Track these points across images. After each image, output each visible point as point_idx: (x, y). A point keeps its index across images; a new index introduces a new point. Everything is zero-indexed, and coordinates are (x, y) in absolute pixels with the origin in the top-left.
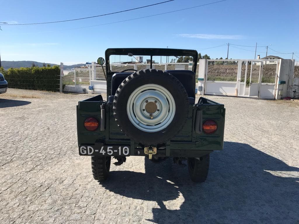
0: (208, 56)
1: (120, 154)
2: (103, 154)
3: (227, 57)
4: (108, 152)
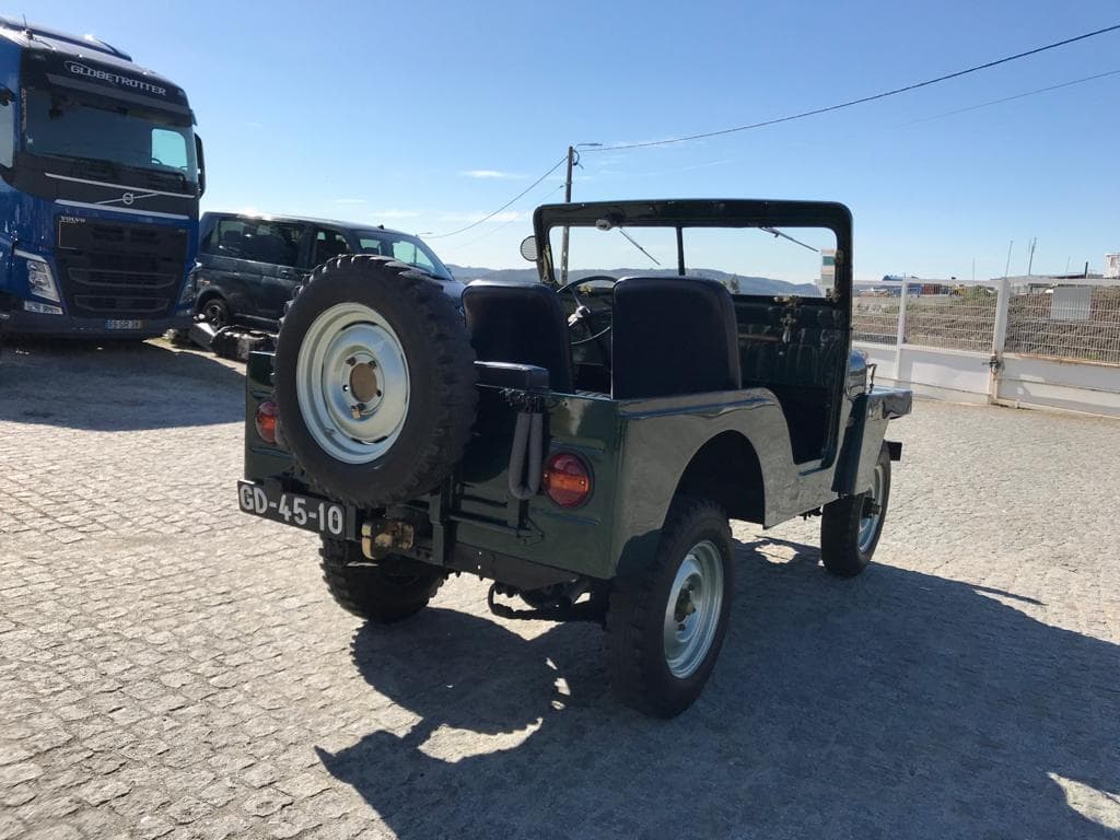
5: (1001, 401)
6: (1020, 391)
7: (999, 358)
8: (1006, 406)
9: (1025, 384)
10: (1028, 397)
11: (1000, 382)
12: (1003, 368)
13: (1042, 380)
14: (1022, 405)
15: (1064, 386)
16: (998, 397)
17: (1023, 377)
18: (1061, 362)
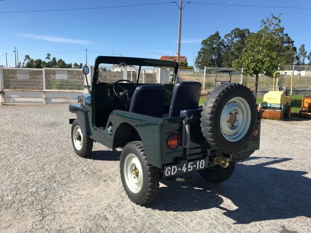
0: (63, 60)
1: (198, 168)
2: (185, 171)
3: (86, 63)
4: (188, 169)
5: (6, 104)
6: (12, 100)
7: (3, 91)
8: (8, 105)
9: (13, 98)
10: (14, 101)
11: (4, 98)
12: (5, 94)
13: (18, 96)
14: (13, 104)
15: (26, 97)
16: (5, 103)
17: (12, 96)
18: (23, 91)
